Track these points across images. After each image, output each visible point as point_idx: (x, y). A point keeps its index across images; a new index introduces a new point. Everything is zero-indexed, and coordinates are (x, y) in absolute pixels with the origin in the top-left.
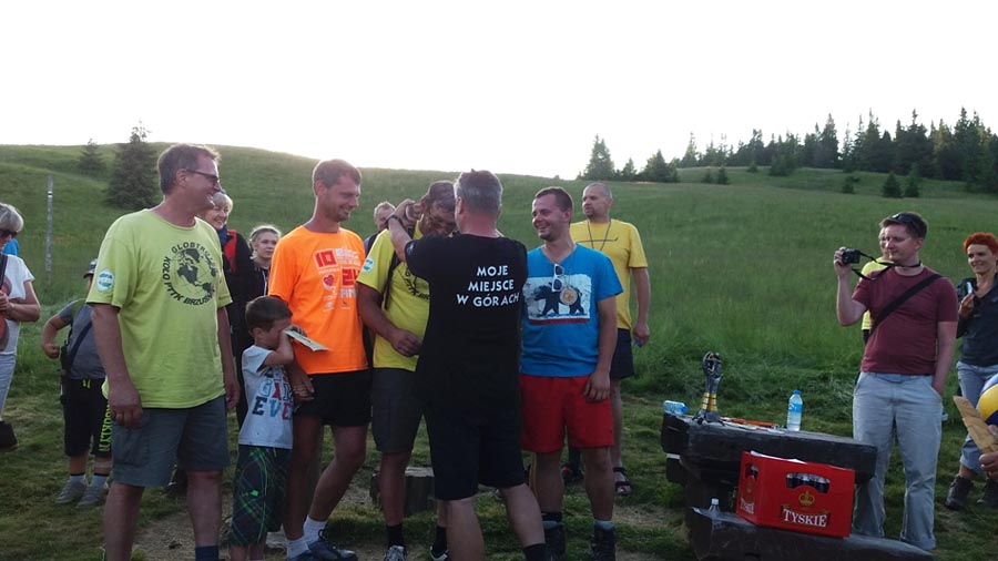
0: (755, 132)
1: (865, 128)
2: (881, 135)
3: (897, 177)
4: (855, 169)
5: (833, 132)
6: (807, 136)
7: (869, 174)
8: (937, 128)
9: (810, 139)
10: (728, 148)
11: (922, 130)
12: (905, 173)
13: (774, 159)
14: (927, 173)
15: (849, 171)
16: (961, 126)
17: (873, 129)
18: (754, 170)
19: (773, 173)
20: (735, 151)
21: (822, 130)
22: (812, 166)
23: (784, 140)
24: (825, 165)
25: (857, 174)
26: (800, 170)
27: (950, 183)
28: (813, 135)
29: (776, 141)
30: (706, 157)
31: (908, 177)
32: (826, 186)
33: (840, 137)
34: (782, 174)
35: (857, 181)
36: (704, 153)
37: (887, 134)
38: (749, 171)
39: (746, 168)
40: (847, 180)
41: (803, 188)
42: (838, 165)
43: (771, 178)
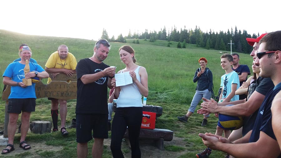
0: (146, 30)
1: (173, 30)
2: (177, 32)
3: (180, 43)
4: (170, 41)
5: (165, 31)
6: (159, 31)
7: (174, 42)
8: (190, 30)
9: (160, 33)
10: (139, 34)
11: (187, 31)
12: (183, 42)
13: (151, 37)
14: (188, 42)
15: (169, 41)
16: (196, 30)
17: (175, 30)
18: (146, 40)
19: (150, 41)
20: (141, 35)
21: (163, 30)
22: (160, 39)
23: (153, 32)
24: (163, 39)
25: (171, 42)
26: (157, 40)
27: (193, 45)
28: (160, 31)
29: (151, 33)
30: (134, 36)
31: (183, 43)
32: (163, 45)
33: (167, 32)
34: (153, 41)
35: (171, 44)
36: (133, 35)
37: (178, 32)
38: (144, 40)
39: (144, 39)
40: (169, 43)
41: (158, 45)
42: (166, 40)
43: (150, 42)
